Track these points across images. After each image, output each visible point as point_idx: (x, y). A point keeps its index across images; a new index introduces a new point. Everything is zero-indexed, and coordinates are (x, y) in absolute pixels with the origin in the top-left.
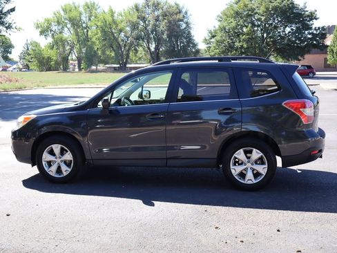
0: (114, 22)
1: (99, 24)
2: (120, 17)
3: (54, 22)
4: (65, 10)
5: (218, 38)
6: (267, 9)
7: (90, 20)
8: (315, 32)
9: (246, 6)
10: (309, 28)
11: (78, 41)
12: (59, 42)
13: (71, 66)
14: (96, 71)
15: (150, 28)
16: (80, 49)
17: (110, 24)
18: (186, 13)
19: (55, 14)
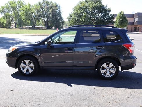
0: (30, 9)
1: (24, 10)
2: (33, 7)
3: (5, 8)
4: (10, 3)
5: (73, 17)
6: (93, 7)
7: (20, 8)
8: (110, 16)
9: (84, 5)
10: (108, 15)
11: (15, 16)
12: (7, 16)
13: (12, 26)
14: (22, 29)
15: (44, 12)
16: (16, 19)
17: (28, 10)
18: (59, 7)
19: (6, 5)
